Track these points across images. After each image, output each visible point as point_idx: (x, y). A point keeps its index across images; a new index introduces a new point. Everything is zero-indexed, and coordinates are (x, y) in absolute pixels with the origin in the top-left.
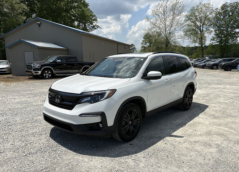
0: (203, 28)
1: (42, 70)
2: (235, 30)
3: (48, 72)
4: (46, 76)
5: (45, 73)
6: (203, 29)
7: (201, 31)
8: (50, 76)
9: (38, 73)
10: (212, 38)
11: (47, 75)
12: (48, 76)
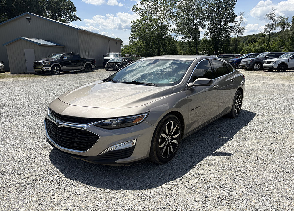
1: (52, 66)
3: (57, 68)
4: (55, 72)
5: (55, 69)
6: (196, 23)
7: (194, 25)
8: (58, 72)
9: (49, 69)
10: (206, 33)
11: (56, 70)
12: (57, 72)
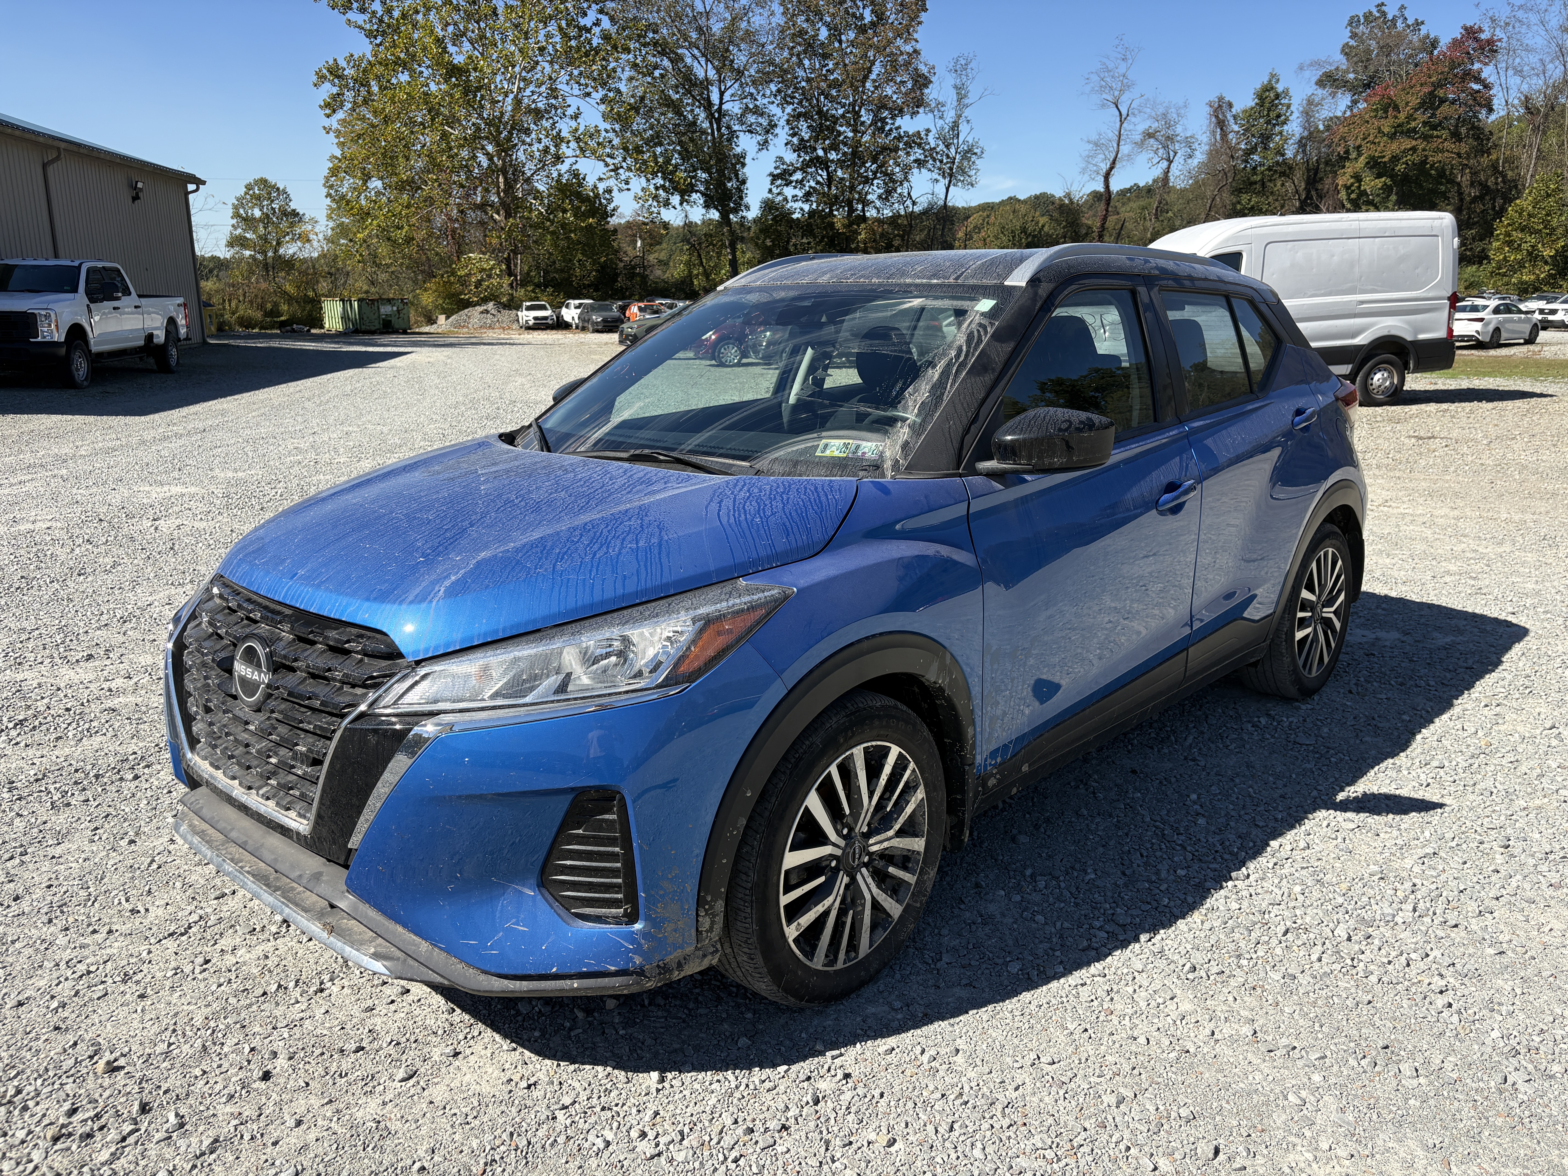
0: (727, 96)
2: (899, 121)
6: (721, 103)
7: (710, 116)
10: (779, 171)
